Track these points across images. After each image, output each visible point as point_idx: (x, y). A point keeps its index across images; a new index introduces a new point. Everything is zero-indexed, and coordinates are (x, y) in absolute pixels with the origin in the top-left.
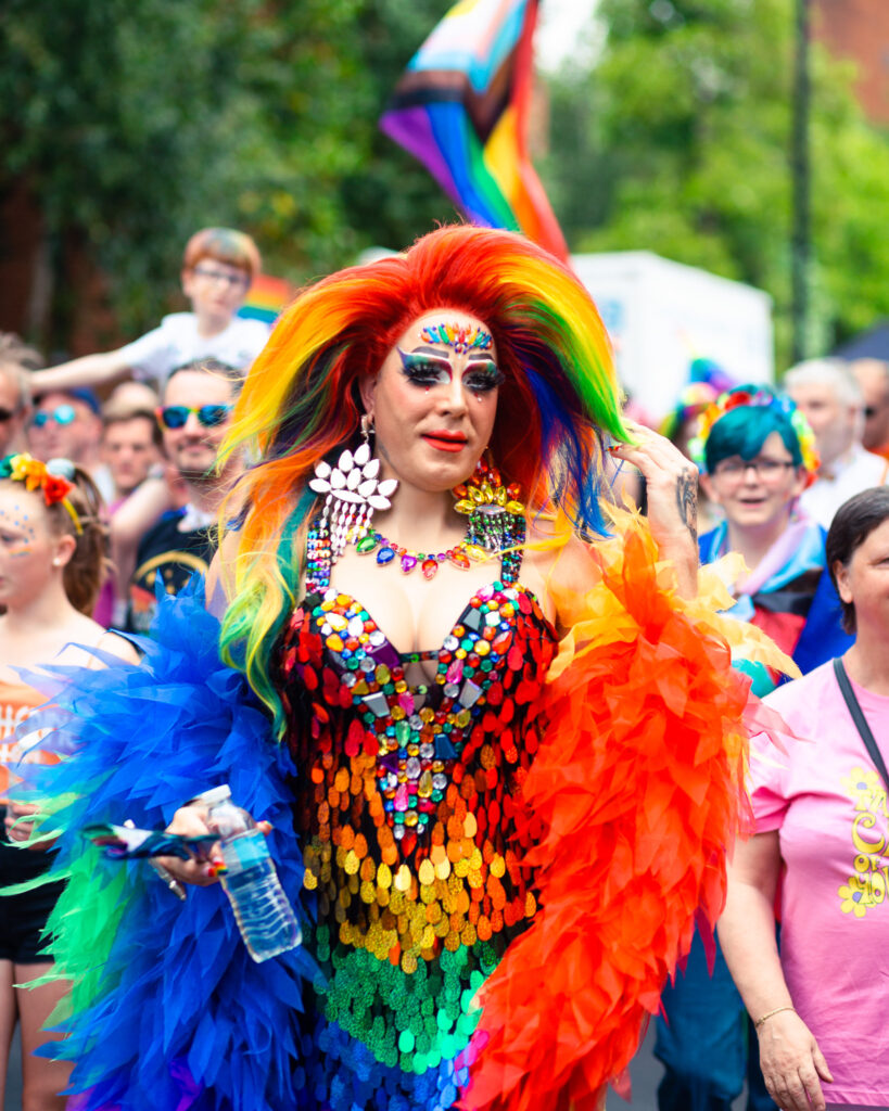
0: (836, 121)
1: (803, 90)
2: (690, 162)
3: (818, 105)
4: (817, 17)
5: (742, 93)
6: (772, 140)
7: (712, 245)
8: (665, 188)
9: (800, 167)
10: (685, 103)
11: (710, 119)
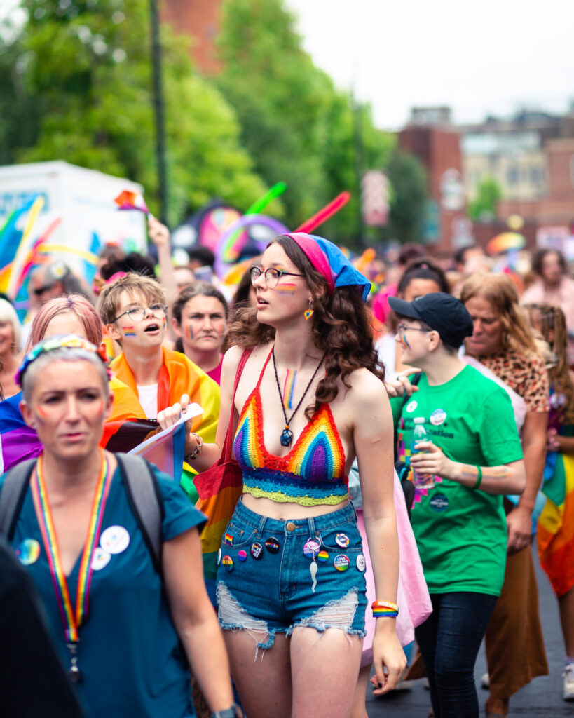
0: (180, 73)
1: (157, 51)
2: (89, 102)
3: (167, 63)
4: (163, 7)
5: (119, 56)
6: (141, 85)
7: (106, 154)
8: (74, 119)
9: (158, 104)
10: (84, 62)
11: (100, 72)
